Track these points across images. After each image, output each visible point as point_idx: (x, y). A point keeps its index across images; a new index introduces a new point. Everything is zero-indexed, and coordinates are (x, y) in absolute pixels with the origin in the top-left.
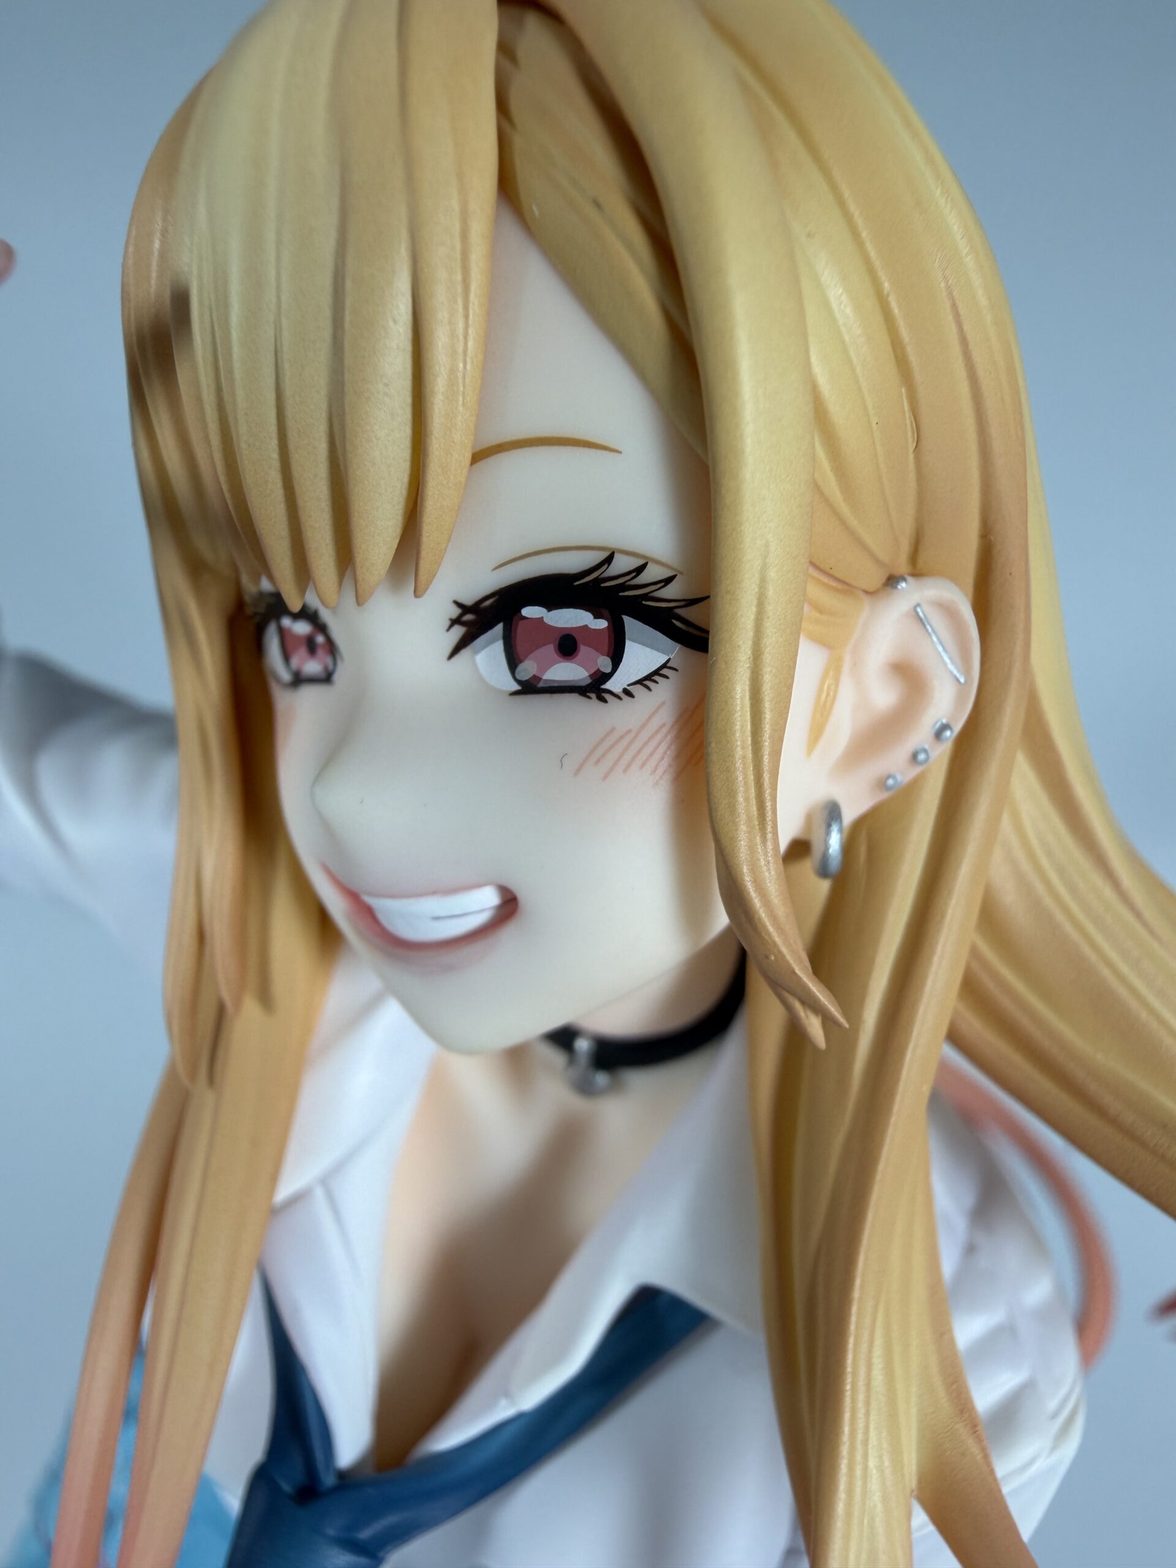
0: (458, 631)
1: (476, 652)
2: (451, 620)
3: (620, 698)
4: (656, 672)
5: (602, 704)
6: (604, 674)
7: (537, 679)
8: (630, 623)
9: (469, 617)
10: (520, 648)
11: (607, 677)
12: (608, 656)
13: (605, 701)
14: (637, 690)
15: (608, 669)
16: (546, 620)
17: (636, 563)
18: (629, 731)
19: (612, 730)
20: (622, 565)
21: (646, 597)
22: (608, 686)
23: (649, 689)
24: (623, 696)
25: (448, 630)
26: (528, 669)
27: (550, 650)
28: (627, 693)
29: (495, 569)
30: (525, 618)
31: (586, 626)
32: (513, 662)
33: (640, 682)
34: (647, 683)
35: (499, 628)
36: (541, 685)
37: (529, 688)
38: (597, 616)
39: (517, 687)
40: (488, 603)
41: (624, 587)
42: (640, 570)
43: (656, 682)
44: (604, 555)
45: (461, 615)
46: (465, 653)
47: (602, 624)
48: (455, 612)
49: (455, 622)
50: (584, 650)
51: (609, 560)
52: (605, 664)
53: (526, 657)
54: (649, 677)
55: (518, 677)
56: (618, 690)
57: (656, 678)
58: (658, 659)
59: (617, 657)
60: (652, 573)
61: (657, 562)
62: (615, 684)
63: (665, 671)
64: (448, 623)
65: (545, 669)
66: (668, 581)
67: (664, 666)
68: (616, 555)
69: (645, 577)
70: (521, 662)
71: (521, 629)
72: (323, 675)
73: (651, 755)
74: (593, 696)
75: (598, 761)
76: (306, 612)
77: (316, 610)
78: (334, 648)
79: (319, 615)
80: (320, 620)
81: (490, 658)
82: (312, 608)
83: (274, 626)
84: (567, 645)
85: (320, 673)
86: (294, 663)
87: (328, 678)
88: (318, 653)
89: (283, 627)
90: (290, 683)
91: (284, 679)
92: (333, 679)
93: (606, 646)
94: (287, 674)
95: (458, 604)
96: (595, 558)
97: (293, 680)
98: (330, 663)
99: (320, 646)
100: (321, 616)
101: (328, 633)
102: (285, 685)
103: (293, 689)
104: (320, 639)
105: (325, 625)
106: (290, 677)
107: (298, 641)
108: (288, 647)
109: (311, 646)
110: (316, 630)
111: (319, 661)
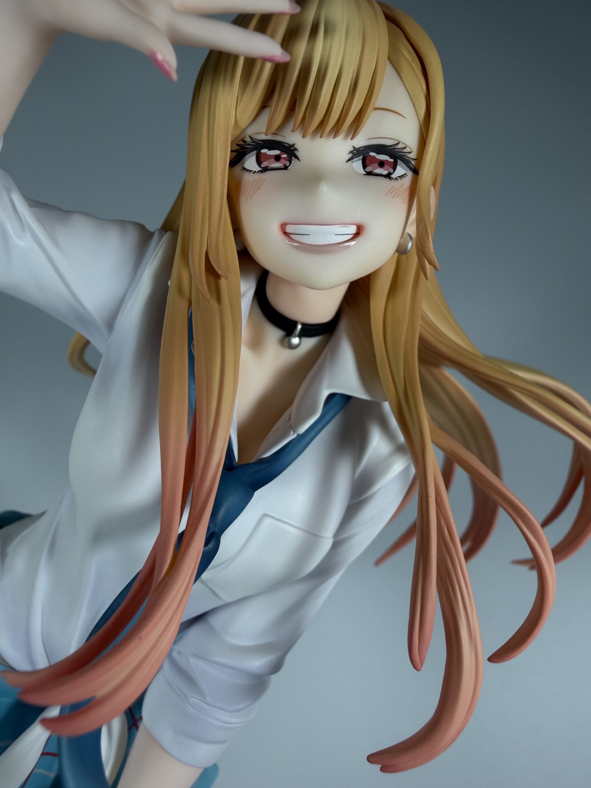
0: (351, 155)
1: (354, 162)
2: (350, 151)
3: (395, 180)
4: (403, 175)
5: (390, 180)
7: (371, 172)
8: (399, 161)
9: (355, 152)
10: (367, 163)
11: (392, 174)
12: (392, 168)
13: (391, 180)
14: (398, 178)
15: (392, 172)
16: (376, 157)
17: (404, 146)
18: (397, 188)
19: (393, 187)
20: (400, 146)
21: (404, 156)
22: (392, 176)
23: (401, 179)
25: (348, 154)
26: (369, 169)
27: (376, 165)
28: (396, 178)
29: (367, 140)
30: (370, 155)
31: (388, 160)
32: (364, 166)
34: (401, 177)
35: (362, 157)
36: (373, 173)
37: (369, 174)
38: (391, 158)
39: (365, 173)
40: (361, 149)
41: (400, 152)
42: (404, 148)
43: (403, 178)
44: (397, 142)
45: (353, 151)
46: (350, 162)
47: (392, 160)
48: (352, 149)
49: (351, 152)
50: (386, 166)
51: (398, 144)
52: (391, 170)
53: (369, 166)
54: (401, 176)
55: (366, 170)
56: (394, 177)
58: (404, 172)
59: (394, 169)
60: (407, 150)
61: (409, 147)
62: (394, 176)
63: (405, 176)
64: (349, 152)
65: (374, 169)
66: (410, 152)
67: (405, 174)
68: (400, 143)
69: (405, 150)
70: (367, 166)
71: (368, 158)
72: (284, 167)
73: (402, 195)
74: (388, 178)
75: (391, 193)
76: (284, 145)
77: (294, 144)
78: (293, 158)
79: (295, 146)
80: (294, 148)
81: (357, 164)
82: (292, 143)
83: (255, 152)
84: (382, 164)
85: (281, 166)
86: (264, 164)
87: (286, 168)
88: (282, 160)
89: (261, 152)
90: (259, 171)
91: (254, 170)
92: (288, 168)
93: (392, 166)
94: (258, 169)
95: (354, 147)
96: (394, 142)
97: (262, 170)
98: (287, 163)
99: (284, 158)
100: (296, 146)
101: (296, 152)
102: (255, 172)
103: (261, 173)
104: (284, 156)
105: (296, 149)
106: (260, 169)
107: (270, 157)
108: (262, 160)
109: (277, 158)
110: (282, 152)
111: (281, 163)
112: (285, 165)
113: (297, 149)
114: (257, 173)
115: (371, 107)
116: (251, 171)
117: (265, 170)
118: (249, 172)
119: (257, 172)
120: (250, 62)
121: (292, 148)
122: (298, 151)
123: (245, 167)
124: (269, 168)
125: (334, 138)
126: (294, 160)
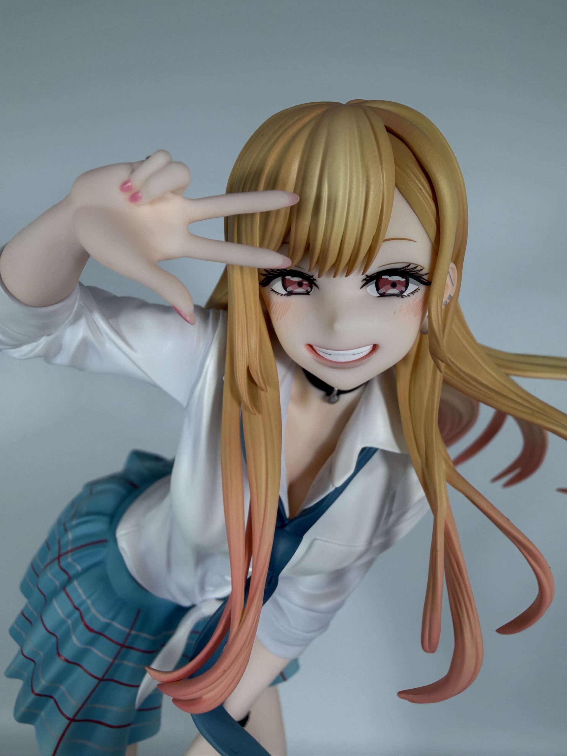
0: (365, 282)
1: (367, 287)
3: (407, 297)
4: (415, 290)
6: (403, 291)
7: (385, 293)
8: (411, 280)
9: (368, 278)
10: (380, 285)
11: (404, 292)
12: (404, 287)
13: (403, 298)
14: (411, 295)
15: (404, 290)
16: (388, 279)
17: (415, 266)
18: (409, 305)
20: (412, 266)
21: (416, 273)
23: (413, 294)
24: (407, 296)
25: (362, 282)
26: (382, 291)
27: (389, 286)
28: (409, 295)
29: (380, 267)
30: (382, 278)
31: (400, 280)
32: (378, 289)
33: (412, 293)
34: (413, 293)
35: (375, 281)
37: (383, 295)
38: (403, 278)
39: (379, 295)
40: (374, 275)
41: (411, 271)
42: (416, 267)
43: (415, 293)
44: (408, 264)
45: (366, 278)
46: (364, 287)
47: (404, 280)
49: (364, 280)
50: (398, 285)
53: (382, 288)
55: (379, 293)
57: (415, 292)
58: (416, 287)
59: (406, 287)
60: (419, 268)
61: (420, 266)
62: (405, 294)
63: (417, 290)
64: (362, 280)
65: (387, 290)
66: (422, 269)
67: (417, 289)
68: (411, 264)
69: (416, 269)
70: (380, 289)
71: (381, 281)
72: (306, 292)
74: (400, 296)
76: (305, 275)
77: (313, 276)
78: (313, 285)
79: (313, 277)
80: (313, 278)
81: (371, 288)
82: (311, 275)
83: (280, 278)
84: (394, 285)
85: (304, 292)
86: (290, 289)
87: (308, 293)
88: (304, 286)
89: (286, 279)
90: (285, 295)
91: (282, 293)
92: (310, 294)
93: (404, 284)
94: (284, 292)
95: (366, 275)
96: (405, 265)
97: (288, 293)
98: (309, 289)
99: (305, 284)
101: (315, 281)
102: (282, 295)
103: (287, 296)
104: (305, 283)
105: (315, 280)
106: (286, 293)
107: (294, 283)
108: (287, 285)
109: (300, 284)
110: (304, 280)
111: (304, 289)
112: (307, 291)
115: (380, 240)
116: (279, 293)
117: (290, 293)
118: (277, 294)
120: (266, 215)
121: (311, 278)
122: (317, 281)
123: (274, 289)
124: (294, 292)
125: (346, 276)
126: (314, 287)
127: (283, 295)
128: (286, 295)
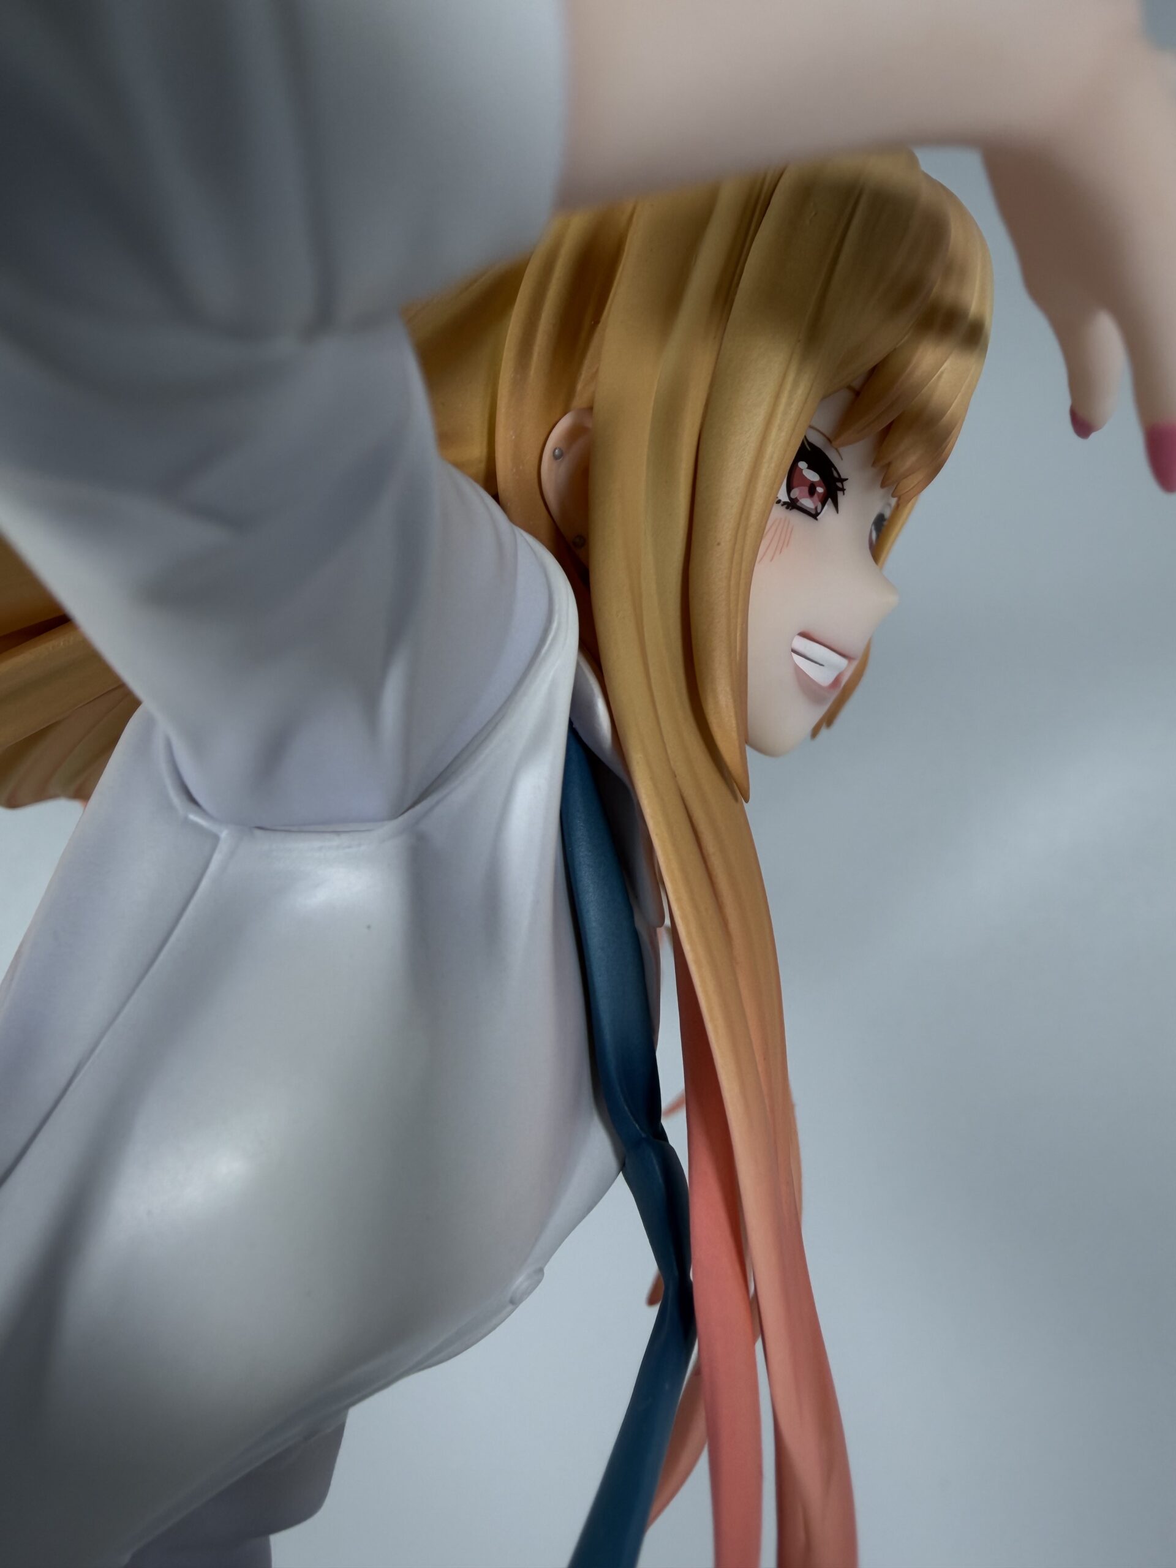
72: (814, 512)
76: (832, 473)
77: (847, 479)
78: (830, 500)
79: (845, 483)
80: (842, 484)
82: (843, 476)
85: (811, 509)
86: (795, 493)
87: (814, 515)
88: (816, 497)
89: (798, 465)
90: (785, 503)
91: (780, 497)
92: (817, 518)
94: (785, 497)
97: (788, 502)
98: (819, 507)
99: (819, 494)
100: (846, 485)
101: (840, 494)
102: (778, 502)
103: (787, 508)
104: (820, 490)
105: (843, 490)
107: (805, 481)
108: (795, 481)
109: (812, 491)
110: (822, 484)
111: (814, 503)
112: (816, 508)
113: (845, 490)
114: (782, 505)
117: (792, 505)
119: (782, 503)
121: (839, 485)
122: (844, 494)
124: (798, 504)
126: (830, 506)
127: (780, 504)
128: (786, 506)
